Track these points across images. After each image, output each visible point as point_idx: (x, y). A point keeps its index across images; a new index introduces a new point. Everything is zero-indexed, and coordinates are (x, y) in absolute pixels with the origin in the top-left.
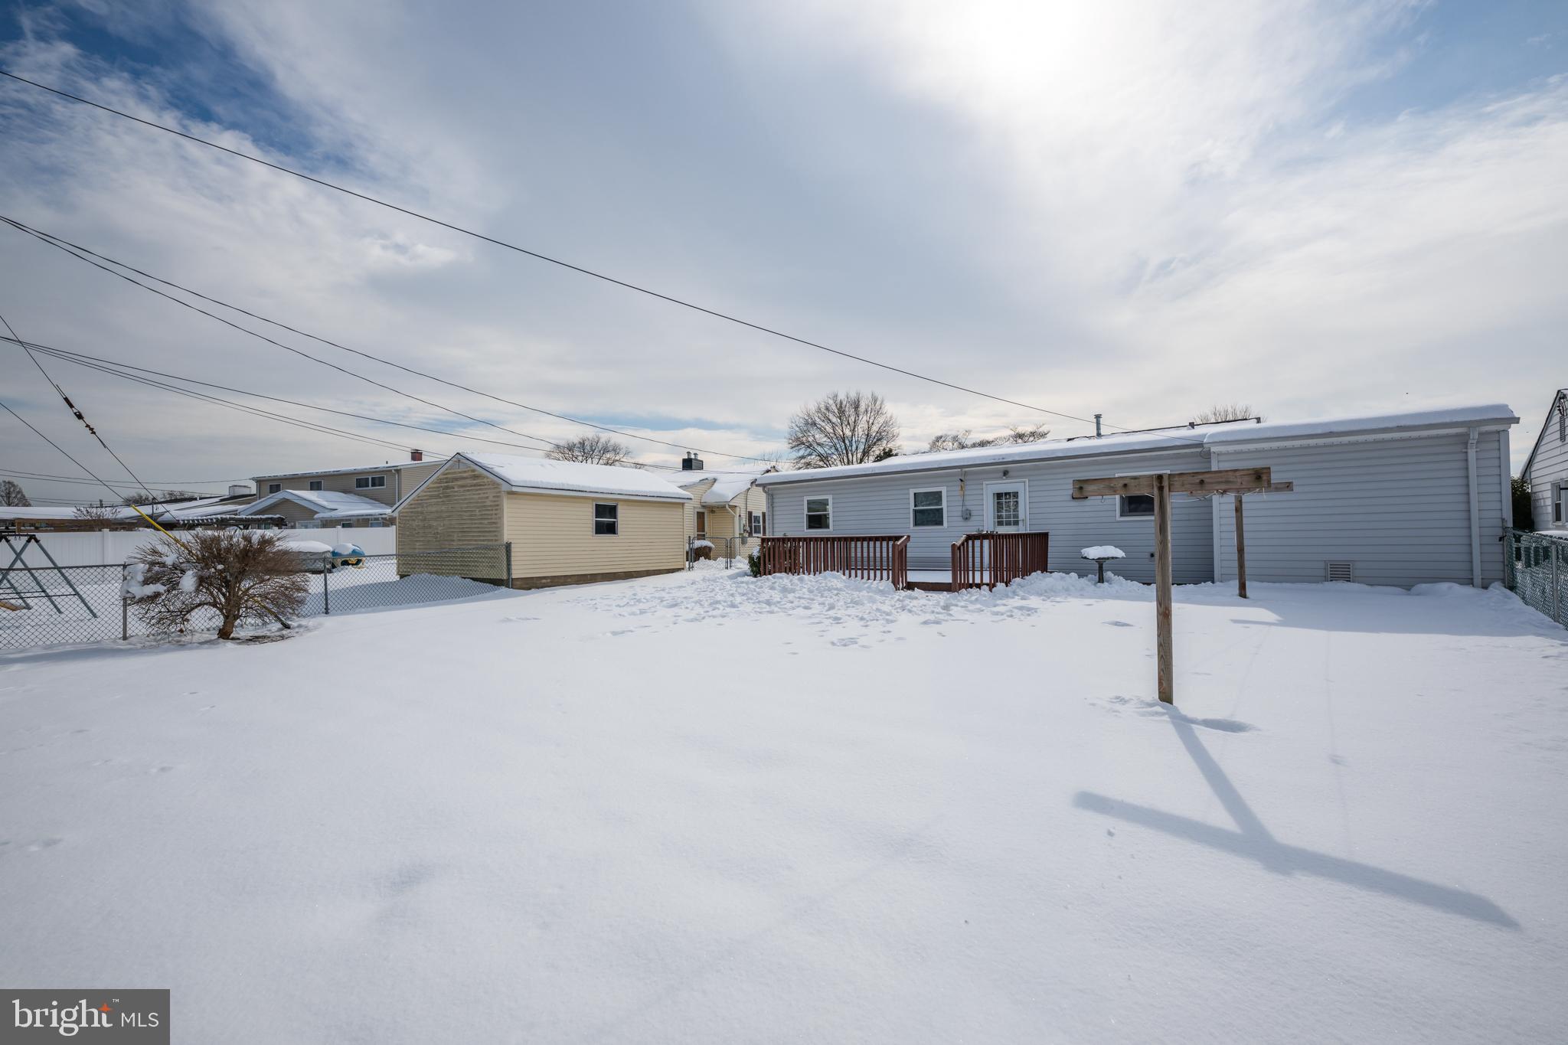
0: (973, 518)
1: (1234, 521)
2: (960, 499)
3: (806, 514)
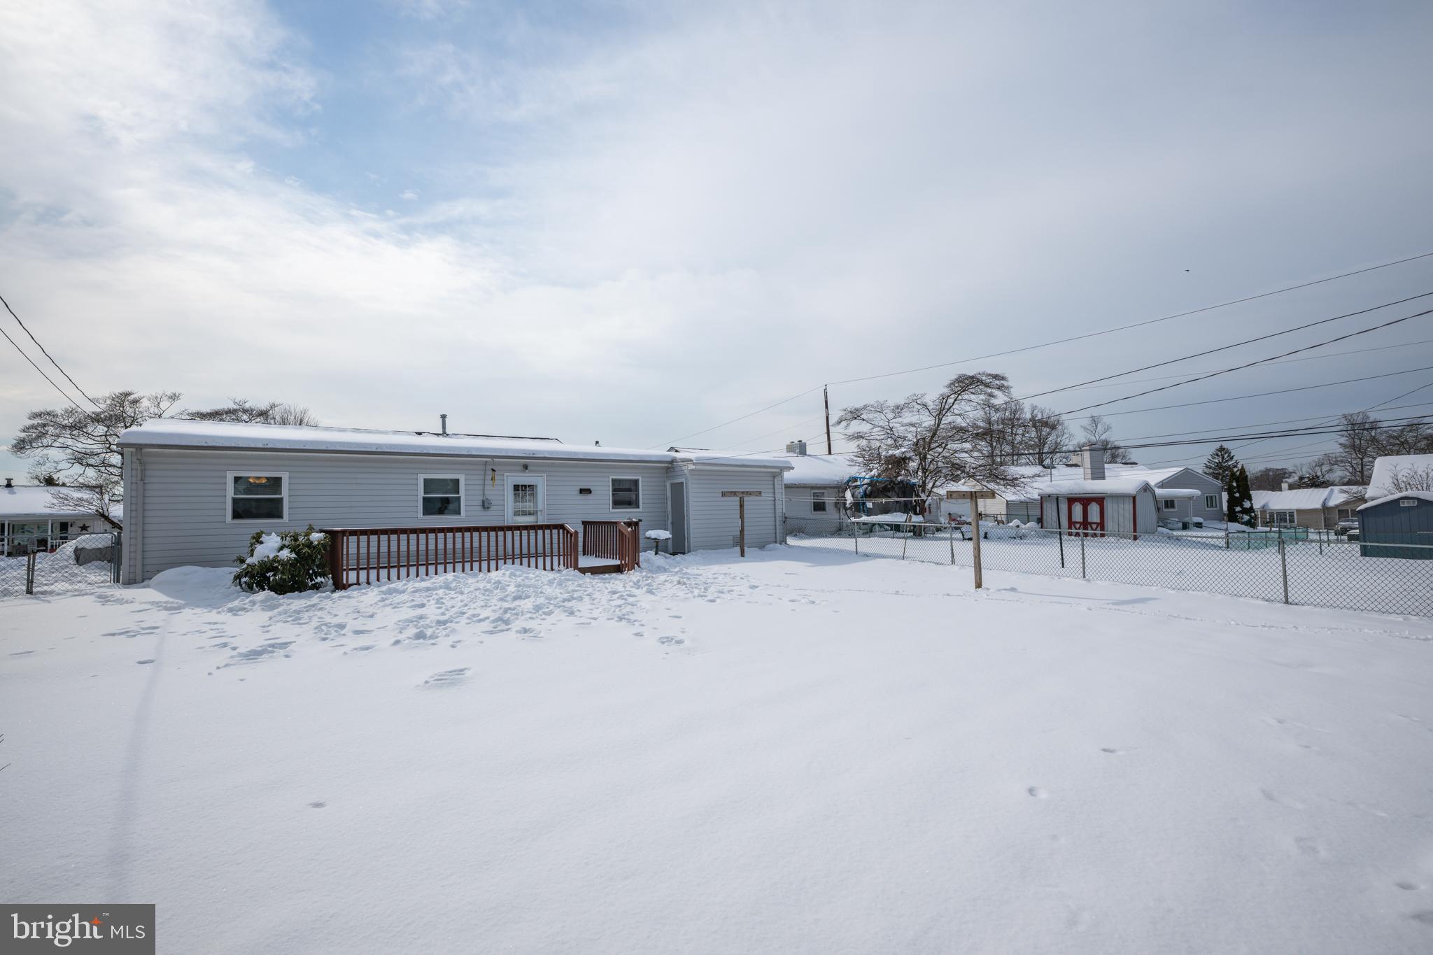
0: (492, 508)
1: (739, 512)
2: (481, 487)
3: (232, 498)
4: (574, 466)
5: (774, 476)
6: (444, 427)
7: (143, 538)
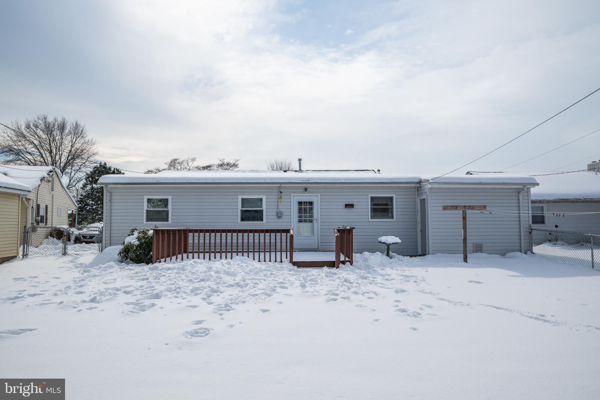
2: (276, 204)
3: (146, 210)
4: (341, 188)
5: (519, 191)
6: (300, 167)
7: (111, 230)
